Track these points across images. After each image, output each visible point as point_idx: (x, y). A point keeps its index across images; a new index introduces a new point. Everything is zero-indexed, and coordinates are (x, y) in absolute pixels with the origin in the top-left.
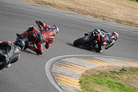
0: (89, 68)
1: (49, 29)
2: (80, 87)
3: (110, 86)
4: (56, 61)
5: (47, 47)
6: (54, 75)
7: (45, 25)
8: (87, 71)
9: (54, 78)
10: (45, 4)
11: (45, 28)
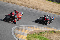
0: (31, 31)
1: (19, 13)
2: (27, 39)
3: (40, 39)
4: (16, 28)
5: (18, 21)
6: (15, 34)
7: (17, 11)
8: (30, 32)
9: (15, 35)
10: (11, 3)
11: (17, 13)
